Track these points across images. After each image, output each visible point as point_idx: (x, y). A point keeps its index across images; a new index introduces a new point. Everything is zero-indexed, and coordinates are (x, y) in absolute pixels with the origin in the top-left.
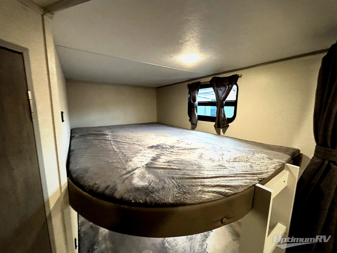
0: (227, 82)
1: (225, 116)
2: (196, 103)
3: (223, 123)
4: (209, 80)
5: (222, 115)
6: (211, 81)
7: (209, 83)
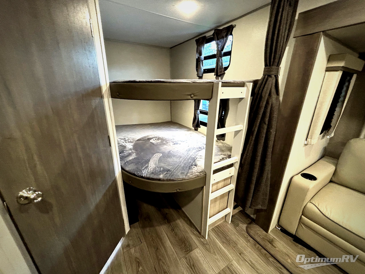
0: (225, 32)
1: (222, 65)
2: (202, 57)
3: (221, 70)
4: (212, 34)
5: (220, 64)
6: (213, 35)
7: (212, 36)
